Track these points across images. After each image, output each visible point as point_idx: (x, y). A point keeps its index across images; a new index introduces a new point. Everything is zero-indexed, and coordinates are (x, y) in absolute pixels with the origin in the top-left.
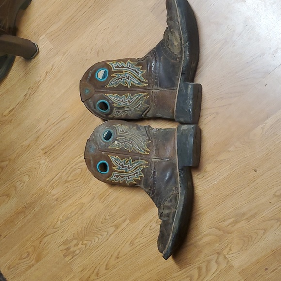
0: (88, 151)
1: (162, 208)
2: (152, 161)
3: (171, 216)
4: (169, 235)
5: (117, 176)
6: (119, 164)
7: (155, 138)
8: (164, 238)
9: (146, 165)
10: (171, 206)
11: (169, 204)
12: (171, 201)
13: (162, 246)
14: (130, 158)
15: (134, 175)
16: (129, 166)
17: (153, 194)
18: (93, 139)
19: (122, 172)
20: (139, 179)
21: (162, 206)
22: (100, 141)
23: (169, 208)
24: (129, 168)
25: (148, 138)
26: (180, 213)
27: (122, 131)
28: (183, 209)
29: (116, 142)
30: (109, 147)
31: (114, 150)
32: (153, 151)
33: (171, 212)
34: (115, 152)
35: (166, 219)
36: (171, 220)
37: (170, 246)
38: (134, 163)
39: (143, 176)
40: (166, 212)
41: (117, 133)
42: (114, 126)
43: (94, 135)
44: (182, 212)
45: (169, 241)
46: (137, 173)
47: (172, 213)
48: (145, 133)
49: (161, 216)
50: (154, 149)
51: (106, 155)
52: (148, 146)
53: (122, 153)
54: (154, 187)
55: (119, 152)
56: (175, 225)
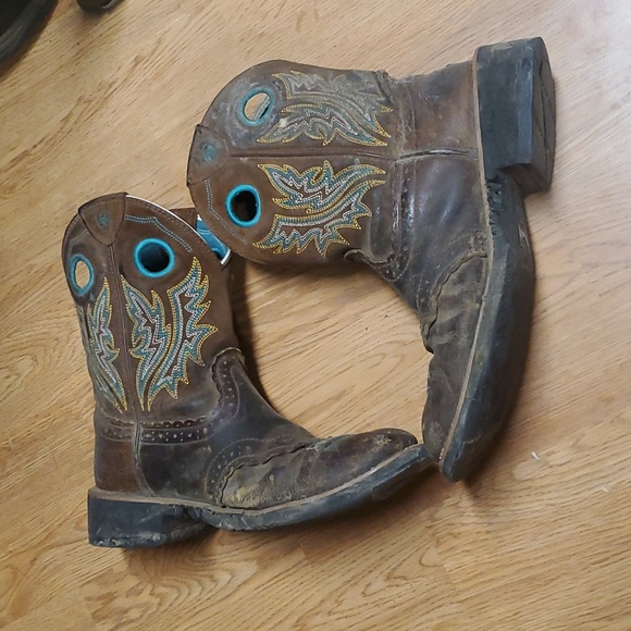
0: (197, 161)
1: (434, 304)
2: (396, 166)
3: (464, 325)
4: (458, 391)
5: (288, 230)
6: (294, 187)
7: (405, 96)
8: (444, 401)
9: (378, 177)
10: (463, 293)
11: (455, 292)
12: (461, 279)
13: (436, 430)
14: (327, 164)
15: (340, 215)
16: (323, 190)
17: (402, 268)
18: (214, 123)
19: (302, 213)
20: (356, 226)
21: (433, 298)
22: (232, 125)
23: (455, 302)
24: (325, 196)
25: (383, 99)
26: (494, 313)
27: (303, 88)
28: (503, 298)
29: (283, 122)
30: (263, 140)
31: (277, 146)
32: (398, 136)
33: (461, 315)
34: (279, 152)
35: (446, 339)
36: (464, 339)
37: (463, 422)
38: (339, 179)
39: (369, 214)
40: (446, 316)
41: (284, 95)
42: (277, 76)
43: (215, 110)
44: (501, 309)
45: (460, 407)
46: (349, 208)
47: (466, 318)
48: (374, 86)
49: (429, 333)
50: (402, 128)
51: (252, 164)
52: (385, 121)
53: (303, 153)
54: (405, 244)
55: (294, 151)
56: (476, 353)
